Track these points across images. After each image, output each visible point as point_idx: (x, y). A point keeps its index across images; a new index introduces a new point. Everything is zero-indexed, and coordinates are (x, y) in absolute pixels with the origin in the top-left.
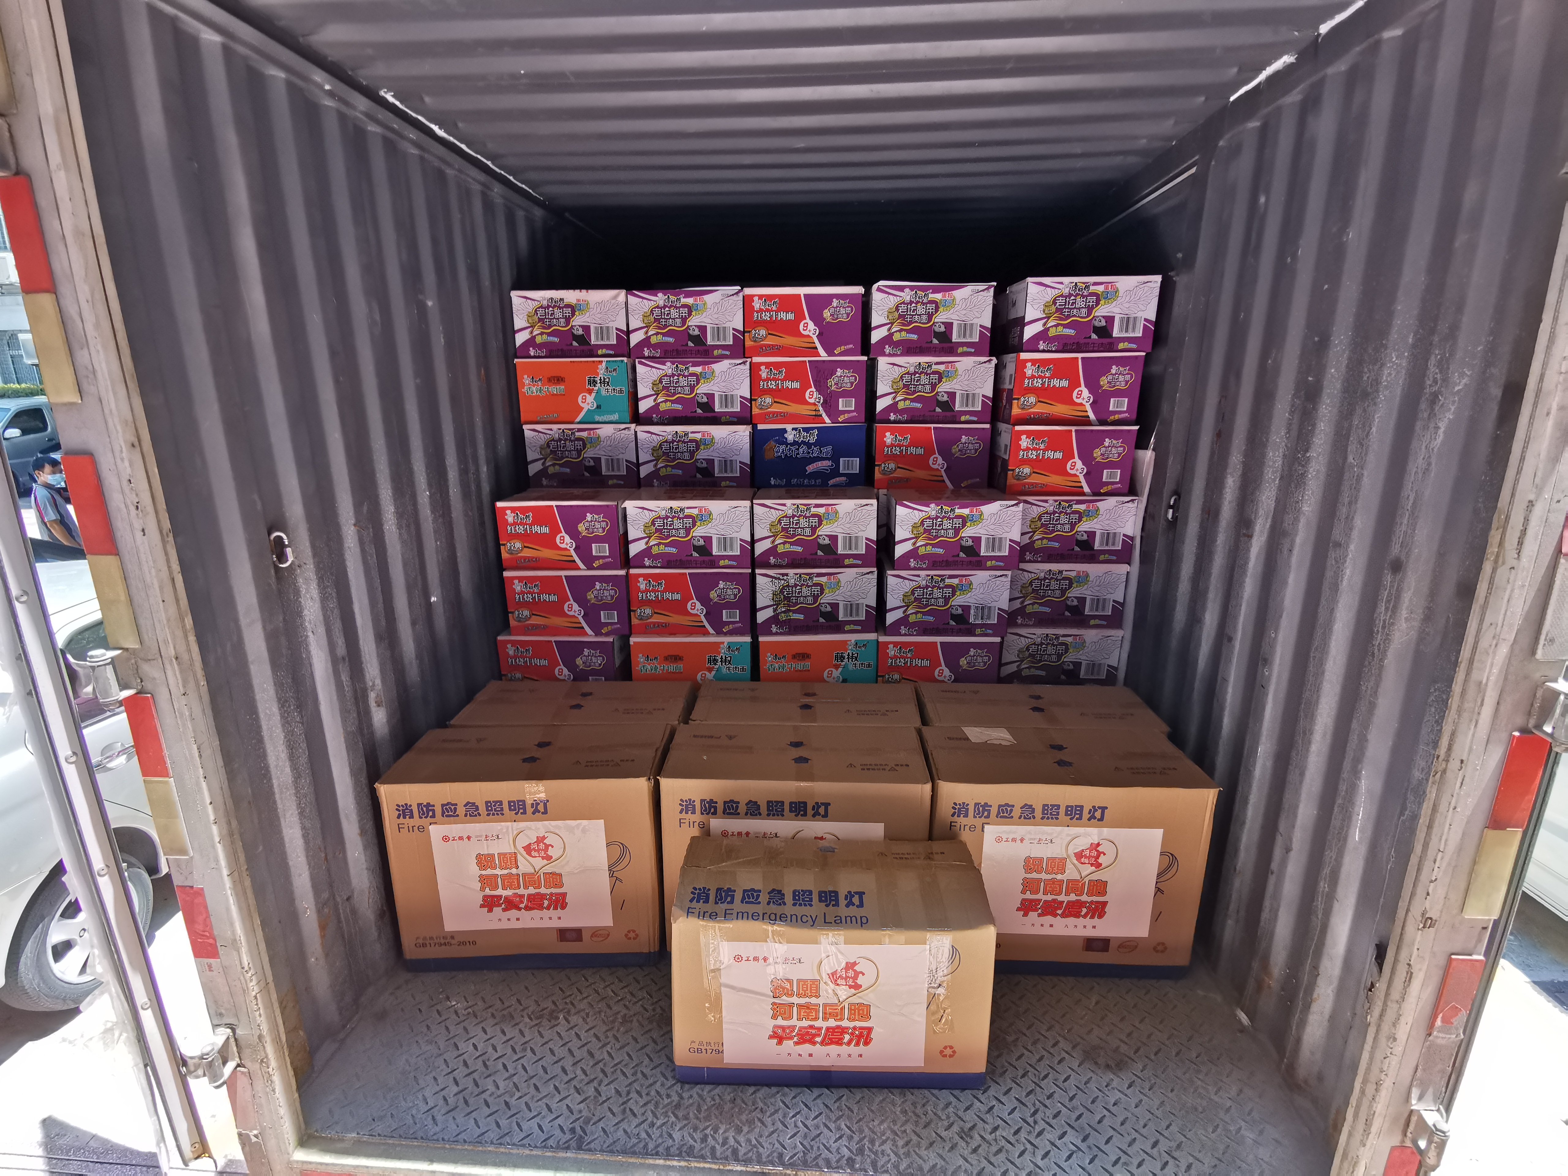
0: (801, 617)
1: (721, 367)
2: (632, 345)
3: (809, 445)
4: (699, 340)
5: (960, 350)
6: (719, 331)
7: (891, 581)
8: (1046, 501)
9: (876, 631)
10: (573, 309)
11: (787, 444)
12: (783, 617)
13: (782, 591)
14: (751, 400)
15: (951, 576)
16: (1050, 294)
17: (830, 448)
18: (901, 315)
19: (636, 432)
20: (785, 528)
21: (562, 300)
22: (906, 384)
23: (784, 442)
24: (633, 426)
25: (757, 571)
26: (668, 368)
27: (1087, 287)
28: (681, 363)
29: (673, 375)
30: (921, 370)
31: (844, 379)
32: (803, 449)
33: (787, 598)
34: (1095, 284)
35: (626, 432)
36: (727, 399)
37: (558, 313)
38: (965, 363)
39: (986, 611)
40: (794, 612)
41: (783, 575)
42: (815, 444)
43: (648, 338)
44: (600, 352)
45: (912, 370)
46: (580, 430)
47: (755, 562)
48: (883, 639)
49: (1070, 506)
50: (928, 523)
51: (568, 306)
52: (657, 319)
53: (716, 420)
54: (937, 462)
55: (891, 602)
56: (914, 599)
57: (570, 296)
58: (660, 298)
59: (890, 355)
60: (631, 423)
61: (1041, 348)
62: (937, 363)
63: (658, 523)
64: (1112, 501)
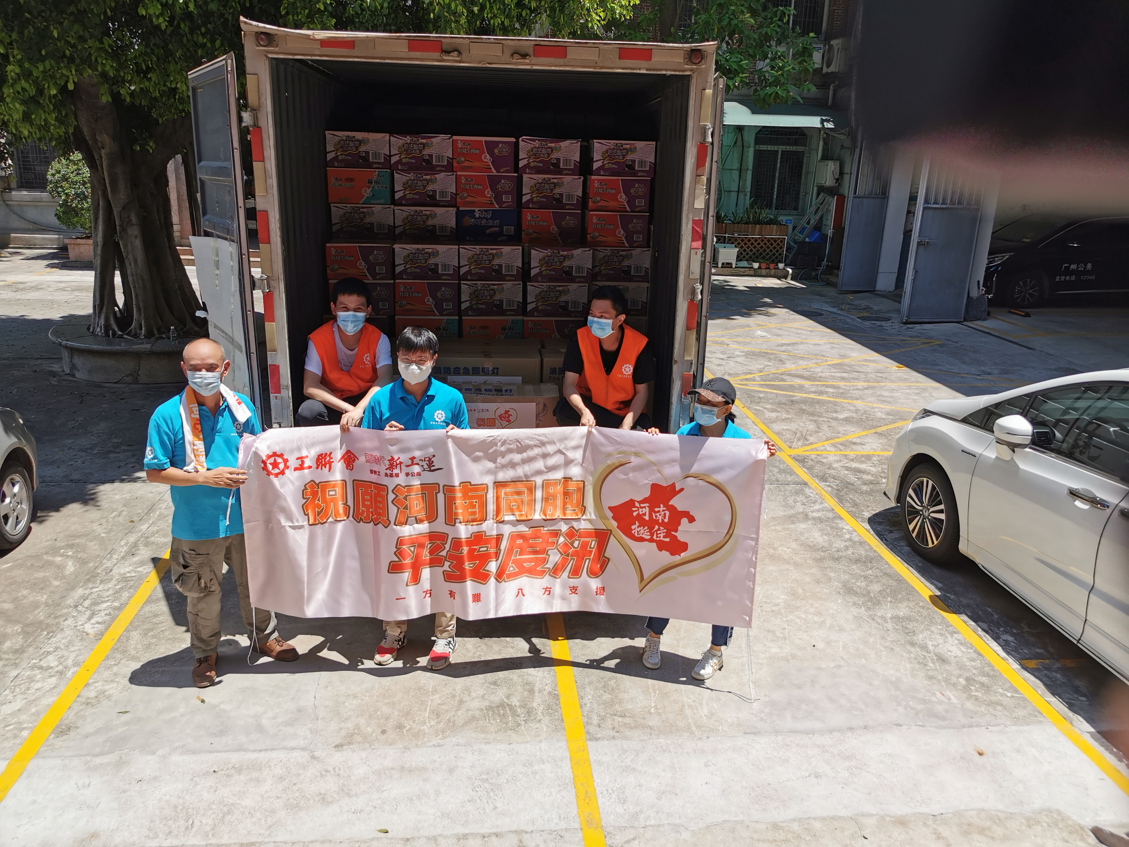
0: (484, 307)
1: (440, 176)
2: (392, 163)
3: (487, 219)
4: (429, 162)
5: (564, 172)
6: (439, 158)
7: (529, 288)
8: (606, 250)
9: (522, 315)
10: (360, 142)
11: (475, 218)
12: (475, 307)
13: (474, 293)
14: (456, 194)
15: (560, 286)
16: (605, 148)
17: (498, 221)
18: (533, 154)
19: (394, 210)
20: (475, 260)
21: (354, 137)
22: (537, 188)
23: (474, 217)
24: (392, 206)
25: (462, 282)
26: (412, 176)
27: (622, 146)
28: (419, 173)
29: (414, 180)
30: (545, 181)
31: (505, 185)
32: (484, 222)
33: (477, 297)
34: (626, 144)
35: (389, 209)
36: (443, 193)
37: (351, 144)
38: (567, 179)
39: (577, 304)
40: (480, 304)
41: (475, 284)
42: (490, 219)
43: (401, 160)
44: (374, 166)
45: (540, 181)
46: (363, 208)
47: (460, 278)
48: (525, 318)
49: (618, 253)
50: (547, 259)
51: (357, 140)
52: (405, 149)
53: (437, 205)
54: (554, 229)
55: (530, 299)
56: (541, 297)
57: (359, 135)
58: (408, 139)
59: (529, 173)
60: (391, 205)
61: (602, 174)
62: (553, 178)
63: (411, 256)
64: (638, 250)
